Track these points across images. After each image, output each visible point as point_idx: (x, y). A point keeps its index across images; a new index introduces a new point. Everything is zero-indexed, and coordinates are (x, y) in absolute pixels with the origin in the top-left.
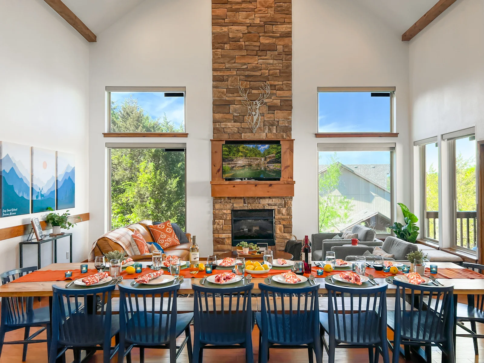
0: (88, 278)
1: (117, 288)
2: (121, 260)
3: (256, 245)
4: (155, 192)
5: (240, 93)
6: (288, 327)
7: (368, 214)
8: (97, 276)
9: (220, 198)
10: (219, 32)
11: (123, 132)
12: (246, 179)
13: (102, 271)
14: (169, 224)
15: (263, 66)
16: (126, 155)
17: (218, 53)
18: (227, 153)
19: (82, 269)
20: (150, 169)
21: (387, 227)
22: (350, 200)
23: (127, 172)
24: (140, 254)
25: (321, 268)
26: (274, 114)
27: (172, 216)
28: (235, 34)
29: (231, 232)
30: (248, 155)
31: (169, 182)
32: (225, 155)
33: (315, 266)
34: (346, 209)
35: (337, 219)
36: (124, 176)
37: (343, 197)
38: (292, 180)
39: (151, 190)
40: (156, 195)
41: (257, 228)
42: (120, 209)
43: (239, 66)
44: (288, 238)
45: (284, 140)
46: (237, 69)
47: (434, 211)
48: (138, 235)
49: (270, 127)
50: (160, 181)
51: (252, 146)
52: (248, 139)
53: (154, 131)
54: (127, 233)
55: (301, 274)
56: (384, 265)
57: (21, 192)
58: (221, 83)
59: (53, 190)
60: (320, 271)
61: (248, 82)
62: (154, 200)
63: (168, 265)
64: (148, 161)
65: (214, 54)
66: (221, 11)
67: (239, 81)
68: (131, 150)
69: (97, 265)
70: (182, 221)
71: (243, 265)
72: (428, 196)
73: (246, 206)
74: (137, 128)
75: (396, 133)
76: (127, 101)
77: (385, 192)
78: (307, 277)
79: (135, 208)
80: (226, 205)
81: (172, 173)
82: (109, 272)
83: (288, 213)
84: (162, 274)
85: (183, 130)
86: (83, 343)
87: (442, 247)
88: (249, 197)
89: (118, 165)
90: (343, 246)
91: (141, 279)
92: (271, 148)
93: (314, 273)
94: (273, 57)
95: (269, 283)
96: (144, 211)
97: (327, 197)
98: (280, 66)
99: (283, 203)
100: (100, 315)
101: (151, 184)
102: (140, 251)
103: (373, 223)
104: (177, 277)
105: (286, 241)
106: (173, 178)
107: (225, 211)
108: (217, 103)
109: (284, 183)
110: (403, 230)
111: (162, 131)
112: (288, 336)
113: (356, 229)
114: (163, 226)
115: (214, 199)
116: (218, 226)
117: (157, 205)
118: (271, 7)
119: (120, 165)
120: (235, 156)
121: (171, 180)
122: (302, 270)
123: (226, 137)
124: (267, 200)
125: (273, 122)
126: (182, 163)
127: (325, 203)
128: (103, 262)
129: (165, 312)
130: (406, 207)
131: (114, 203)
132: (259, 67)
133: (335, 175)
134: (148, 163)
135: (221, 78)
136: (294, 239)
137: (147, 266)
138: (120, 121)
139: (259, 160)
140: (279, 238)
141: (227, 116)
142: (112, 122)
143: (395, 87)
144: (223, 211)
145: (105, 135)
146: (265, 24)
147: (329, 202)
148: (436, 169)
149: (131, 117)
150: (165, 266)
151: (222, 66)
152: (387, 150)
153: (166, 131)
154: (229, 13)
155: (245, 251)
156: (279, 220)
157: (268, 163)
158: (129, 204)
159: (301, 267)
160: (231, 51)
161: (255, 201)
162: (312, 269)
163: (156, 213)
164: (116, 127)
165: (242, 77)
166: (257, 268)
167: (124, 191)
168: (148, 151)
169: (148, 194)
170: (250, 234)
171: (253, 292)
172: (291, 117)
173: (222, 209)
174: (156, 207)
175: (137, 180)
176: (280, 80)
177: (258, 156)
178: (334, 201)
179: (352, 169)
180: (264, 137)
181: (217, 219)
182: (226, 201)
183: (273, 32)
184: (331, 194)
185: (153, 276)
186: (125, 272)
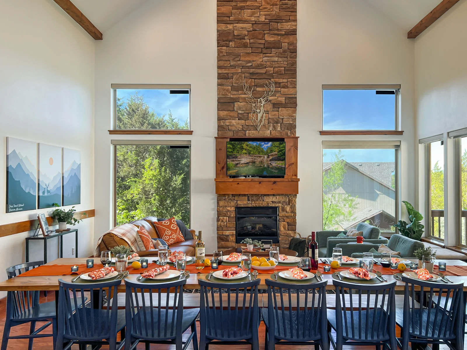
0: (94, 273)
1: (123, 283)
2: (127, 255)
3: (260, 242)
4: (160, 188)
5: (245, 90)
6: (295, 323)
7: (372, 212)
8: (103, 271)
9: (224, 195)
10: (224, 29)
11: (128, 129)
12: (250, 176)
13: (108, 266)
14: (174, 221)
15: (268, 63)
16: (131, 152)
17: (223, 50)
18: (230, 150)
19: (89, 264)
20: (155, 166)
21: (391, 225)
22: (354, 198)
23: (132, 169)
24: (145, 250)
25: (328, 265)
26: (279, 111)
27: (176, 213)
28: (239, 32)
29: (234, 229)
30: (252, 152)
31: (174, 179)
32: (229, 152)
33: (321, 262)
34: (350, 207)
35: (341, 217)
36: (129, 172)
37: (347, 195)
38: (296, 178)
39: (156, 186)
40: (160, 192)
41: (261, 226)
42: (125, 205)
43: (243, 63)
44: (292, 235)
45: (289, 137)
46: (242, 66)
47: (439, 209)
48: (143, 231)
49: (275, 124)
50: (165, 178)
51: (255, 144)
52: (252, 136)
53: (159, 128)
54: (132, 229)
55: (308, 270)
56: (391, 261)
57: (28, 188)
58: (225, 80)
59: (59, 186)
60: (327, 267)
61: (253, 80)
62: (159, 196)
63: (173, 260)
64: (153, 157)
65: (219, 52)
66: (226, 9)
67: (243, 79)
68: (136, 147)
69: (103, 260)
70: (186, 218)
71: (249, 260)
72: (433, 194)
73: (250, 203)
74: (142, 125)
75: (401, 131)
76: (133, 98)
77: (390, 190)
78: (314, 273)
79: (140, 204)
80: (230, 203)
81: (177, 170)
82: (115, 267)
83: (292, 210)
84: (168, 269)
85: (188, 127)
86: (89, 338)
87: (448, 245)
88: (253, 194)
89: (123, 162)
90: (348, 243)
91: (148, 274)
92: (274, 147)
93: (321, 269)
94: (278, 55)
95: (276, 279)
96: (149, 208)
97: (331, 195)
98: (284, 64)
99: (288, 200)
100: (106, 311)
101: (156, 181)
102: (145, 247)
103: (377, 221)
104: (183, 272)
105: (290, 239)
106: (178, 175)
107: (229, 208)
108: (222, 101)
109: (289, 180)
110: (408, 228)
111: (168, 128)
112: (294, 332)
113: (361, 227)
114: (168, 223)
115: (219, 196)
116: (222, 224)
117: (162, 202)
118: (276, 5)
119: (126, 162)
120: (239, 153)
121: (176, 176)
122: (309, 266)
123: (230, 135)
124: (271, 197)
125: (277, 120)
126: (187, 160)
127: (329, 201)
128: (109, 257)
129: (171, 308)
130: (410, 205)
131: (119, 199)
132: (264, 65)
133: (339, 173)
134: (153, 160)
135: (226, 76)
136: (297, 236)
137: (153, 261)
138: (126, 118)
139: (262, 158)
140: (283, 235)
141: (232, 114)
142: (118, 119)
143: (400, 85)
144: (227, 208)
145: (111, 132)
146: (270, 22)
147: (333, 200)
148: (441, 168)
149: (137, 113)
150: (171, 262)
151: (227, 64)
152: (392, 148)
153: (171, 128)
154: (234, 11)
155: (250, 248)
156: (283, 218)
157: (270, 160)
158: (134, 201)
159: (307, 263)
160: (236, 49)
161: (259, 198)
162: (318, 266)
163: (161, 210)
164: (122, 124)
165: (247, 75)
166: (263, 264)
167: (129, 187)
168: (153, 148)
169: (153, 191)
170: (253, 231)
171: (259, 287)
172: (295, 115)
173: (226, 207)
174: (161, 203)
175: (142, 177)
176: (284, 78)
177: (261, 153)
178: (338, 199)
179: (356, 166)
180: (269, 134)
181: (221, 216)
182: (230, 199)
183: (278, 30)
184: (336, 192)
185: (159, 271)
186: (131, 267)
